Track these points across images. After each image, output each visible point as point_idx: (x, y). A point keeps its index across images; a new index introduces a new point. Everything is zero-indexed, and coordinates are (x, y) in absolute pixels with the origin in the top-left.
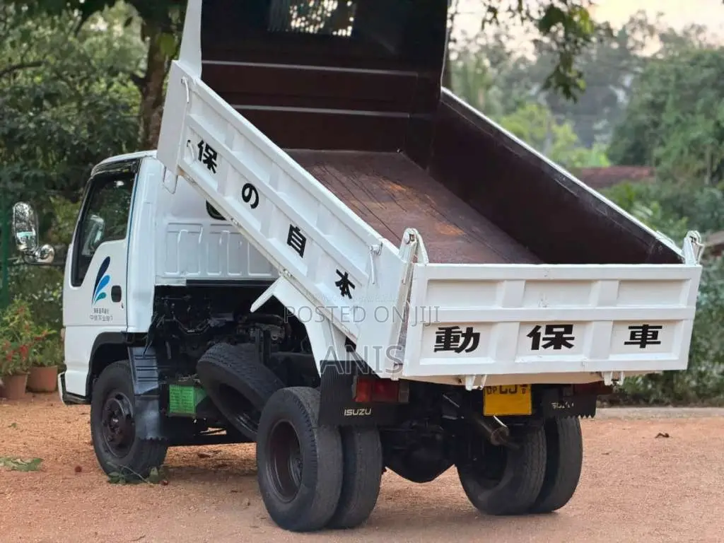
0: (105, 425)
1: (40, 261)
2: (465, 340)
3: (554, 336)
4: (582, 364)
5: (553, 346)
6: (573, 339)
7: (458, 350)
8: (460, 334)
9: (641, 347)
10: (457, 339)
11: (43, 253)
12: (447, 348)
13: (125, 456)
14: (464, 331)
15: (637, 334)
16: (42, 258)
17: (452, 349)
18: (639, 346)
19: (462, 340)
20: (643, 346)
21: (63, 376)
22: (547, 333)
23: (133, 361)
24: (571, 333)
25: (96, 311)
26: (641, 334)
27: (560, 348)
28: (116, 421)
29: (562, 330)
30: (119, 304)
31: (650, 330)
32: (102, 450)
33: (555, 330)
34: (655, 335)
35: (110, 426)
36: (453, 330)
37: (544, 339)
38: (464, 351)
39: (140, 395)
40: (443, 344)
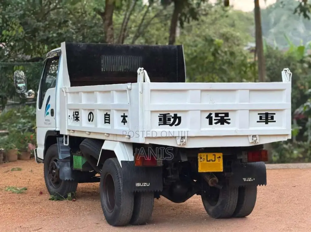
0: (50, 173)
1: (28, 97)
2: (174, 120)
3: (219, 118)
4: (235, 131)
5: (220, 123)
6: (229, 119)
7: (171, 125)
8: (171, 117)
9: (266, 124)
10: (169, 120)
11: (29, 94)
12: (165, 123)
13: (58, 188)
14: (173, 116)
15: (263, 117)
16: (29, 96)
17: (168, 124)
18: (265, 123)
19: (172, 120)
20: (267, 123)
21: (36, 150)
22: (216, 117)
23: (59, 144)
24: (228, 117)
25: (46, 120)
26: (265, 117)
27: (224, 124)
28: (55, 171)
29: (224, 115)
30: (53, 117)
31: (269, 115)
32: (49, 184)
33: (220, 115)
34: (272, 118)
35: (52, 174)
36: (167, 115)
37: (215, 120)
38: (174, 125)
39: (61, 160)
40: (163, 122)
